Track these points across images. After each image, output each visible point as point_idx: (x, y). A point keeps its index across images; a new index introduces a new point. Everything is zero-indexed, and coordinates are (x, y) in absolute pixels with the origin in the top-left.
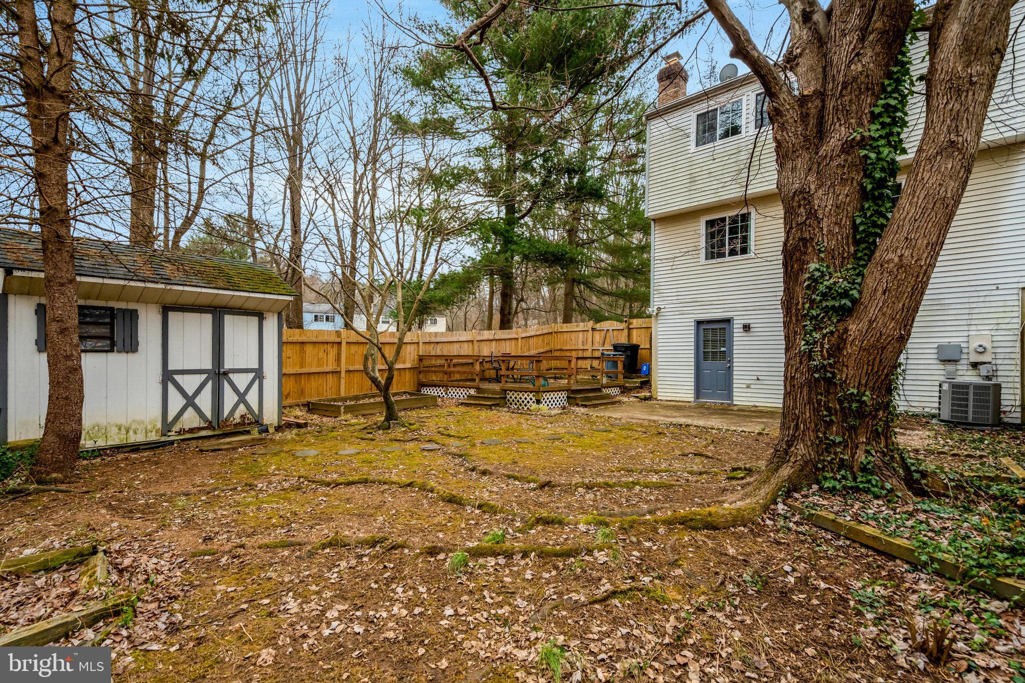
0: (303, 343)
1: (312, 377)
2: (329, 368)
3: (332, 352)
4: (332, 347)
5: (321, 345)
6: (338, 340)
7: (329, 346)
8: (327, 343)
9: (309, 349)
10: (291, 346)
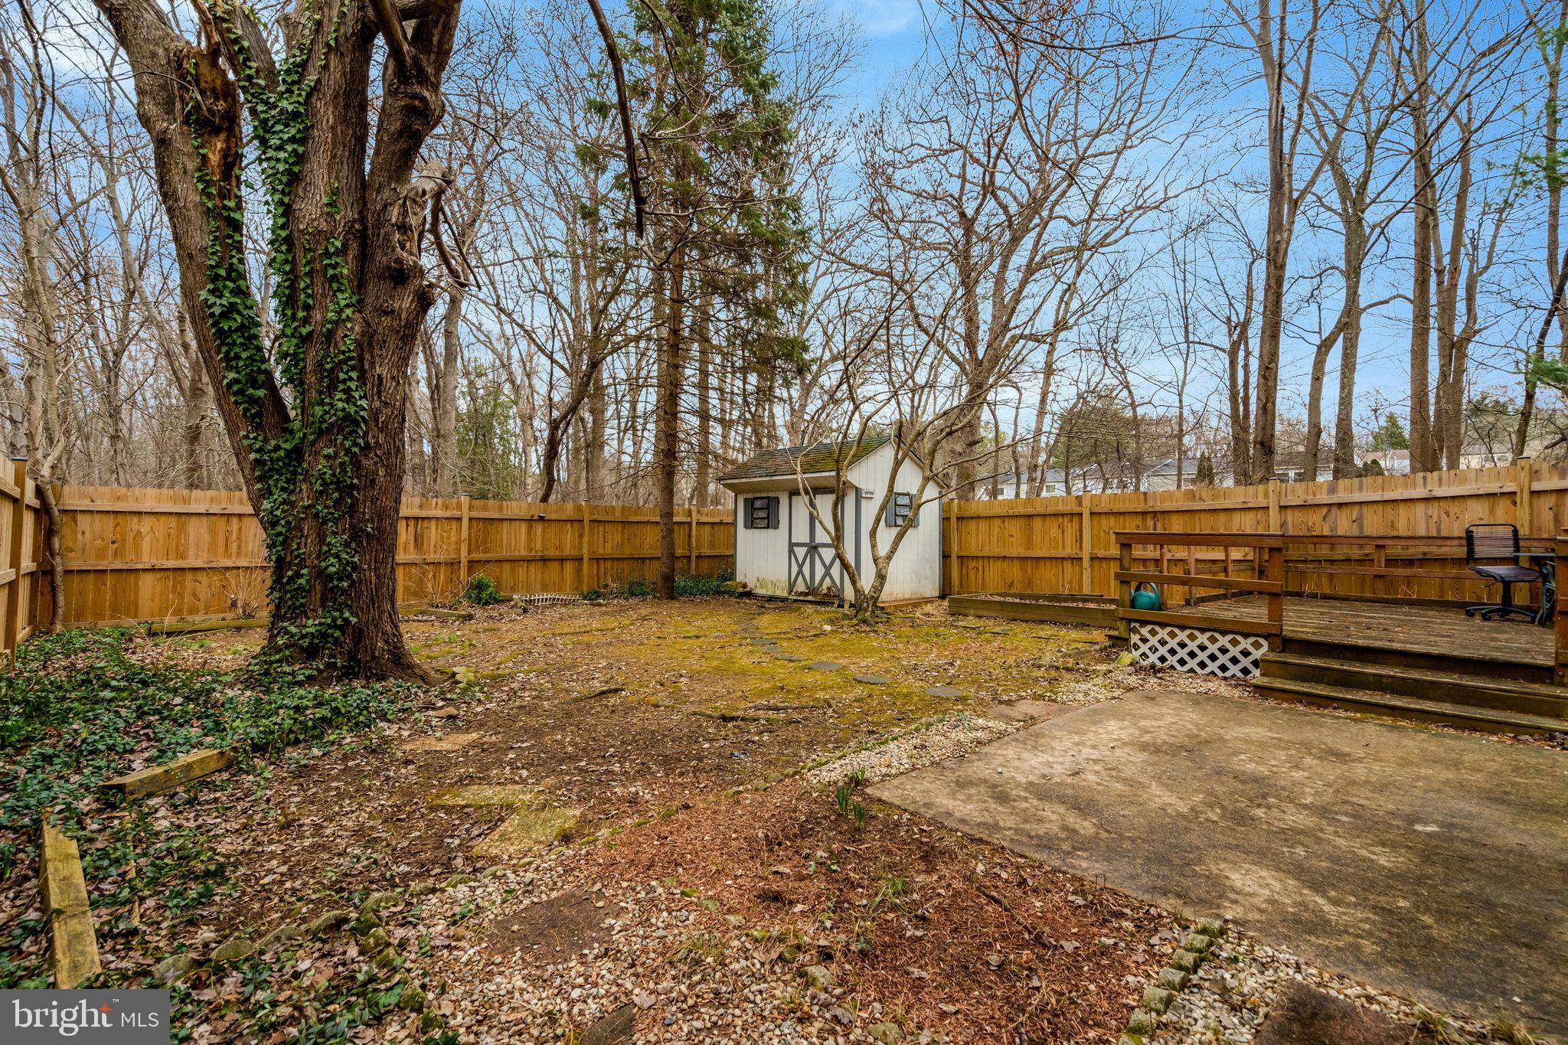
0: (1029, 516)
1: (1041, 564)
2: (1068, 551)
3: (1071, 528)
4: (1071, 521)
5: (1053, 519)
6: (1076, 509)
7: (1066, 520)
8: (1063, 515)
9: (1037, 523)
10: (1014, 521)
